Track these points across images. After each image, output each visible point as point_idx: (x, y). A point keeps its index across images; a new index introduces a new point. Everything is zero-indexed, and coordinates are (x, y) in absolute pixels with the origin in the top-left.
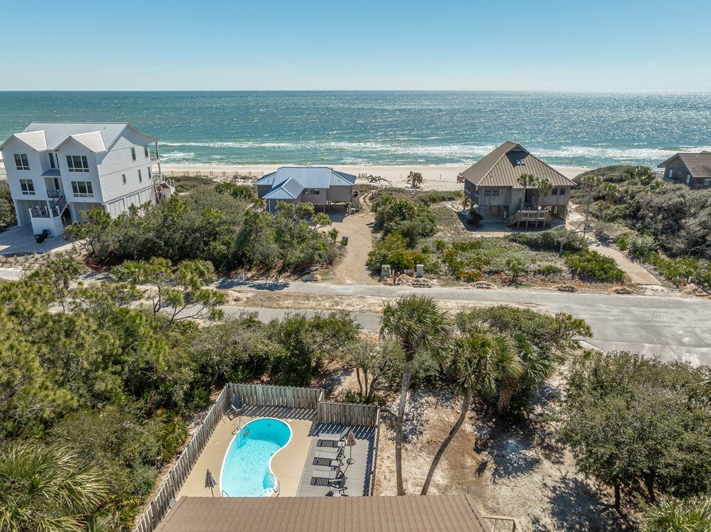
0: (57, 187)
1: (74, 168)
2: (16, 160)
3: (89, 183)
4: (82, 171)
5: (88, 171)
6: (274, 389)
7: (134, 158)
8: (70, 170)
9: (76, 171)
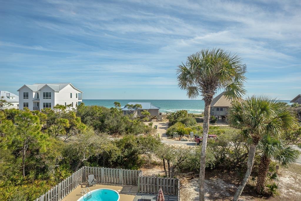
0: (38, 106)
1: (45, 97)
2: (24, 95)
3: (50, 103)
4: (48, 98)
5: (51, 98)
6: (112, 170)
7: (71, 97)
8: (44, 98)
9: (46, 98)
